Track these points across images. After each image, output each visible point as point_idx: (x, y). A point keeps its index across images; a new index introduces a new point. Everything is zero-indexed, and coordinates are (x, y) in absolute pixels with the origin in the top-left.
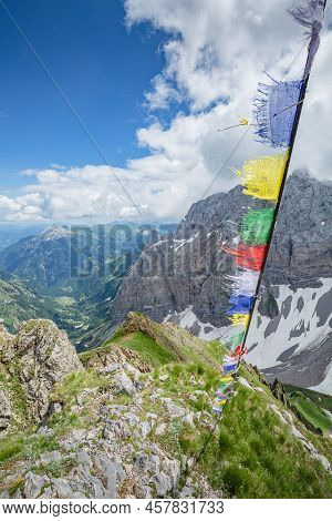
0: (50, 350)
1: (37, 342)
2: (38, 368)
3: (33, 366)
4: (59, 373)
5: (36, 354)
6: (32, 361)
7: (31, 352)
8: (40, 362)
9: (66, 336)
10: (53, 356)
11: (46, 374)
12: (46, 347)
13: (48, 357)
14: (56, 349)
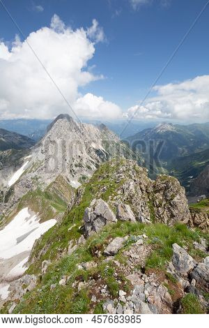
0: (173, 196)
1: (167, 188)
2: (164, 203)
3: (162, 201)
4: (177, 212)
5: (165, 195)
6: (161, 198)
7: (162, 193)
8: (167, 200)
9: (184, 192)
10: (175, 199)
11: (169, 208)
12: (172, 193)
13: (172, 199)
14: (178, 197)
